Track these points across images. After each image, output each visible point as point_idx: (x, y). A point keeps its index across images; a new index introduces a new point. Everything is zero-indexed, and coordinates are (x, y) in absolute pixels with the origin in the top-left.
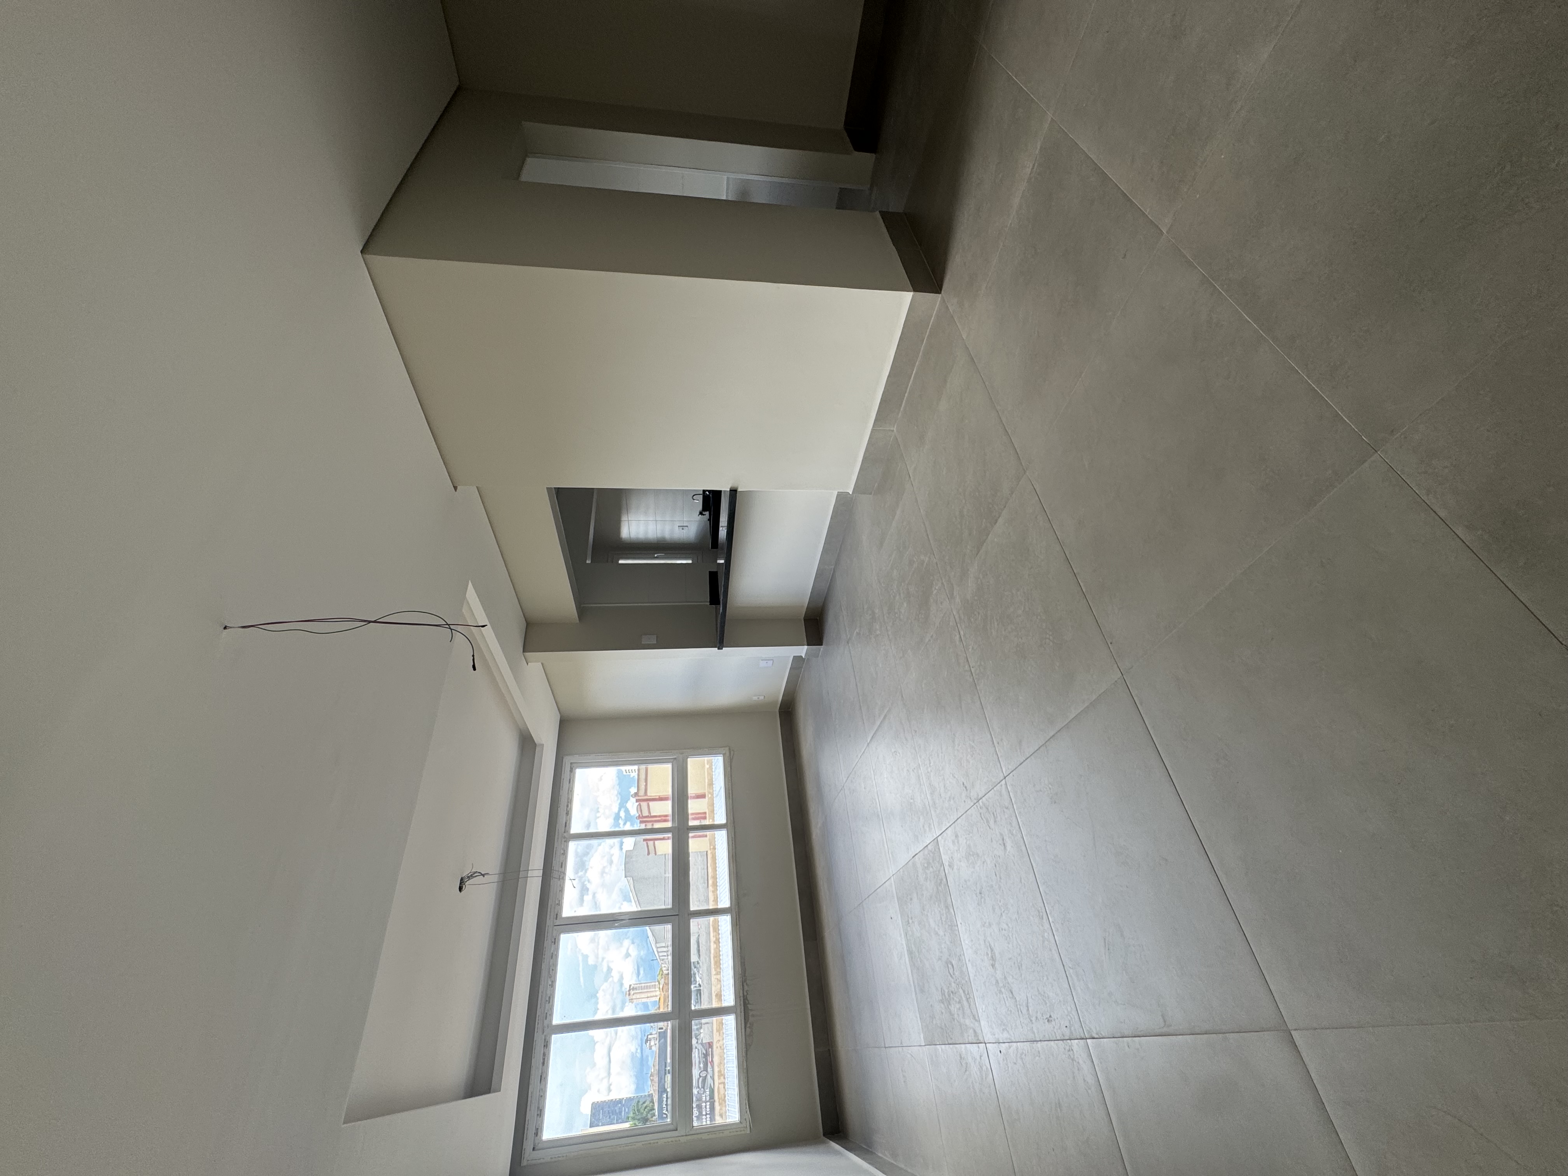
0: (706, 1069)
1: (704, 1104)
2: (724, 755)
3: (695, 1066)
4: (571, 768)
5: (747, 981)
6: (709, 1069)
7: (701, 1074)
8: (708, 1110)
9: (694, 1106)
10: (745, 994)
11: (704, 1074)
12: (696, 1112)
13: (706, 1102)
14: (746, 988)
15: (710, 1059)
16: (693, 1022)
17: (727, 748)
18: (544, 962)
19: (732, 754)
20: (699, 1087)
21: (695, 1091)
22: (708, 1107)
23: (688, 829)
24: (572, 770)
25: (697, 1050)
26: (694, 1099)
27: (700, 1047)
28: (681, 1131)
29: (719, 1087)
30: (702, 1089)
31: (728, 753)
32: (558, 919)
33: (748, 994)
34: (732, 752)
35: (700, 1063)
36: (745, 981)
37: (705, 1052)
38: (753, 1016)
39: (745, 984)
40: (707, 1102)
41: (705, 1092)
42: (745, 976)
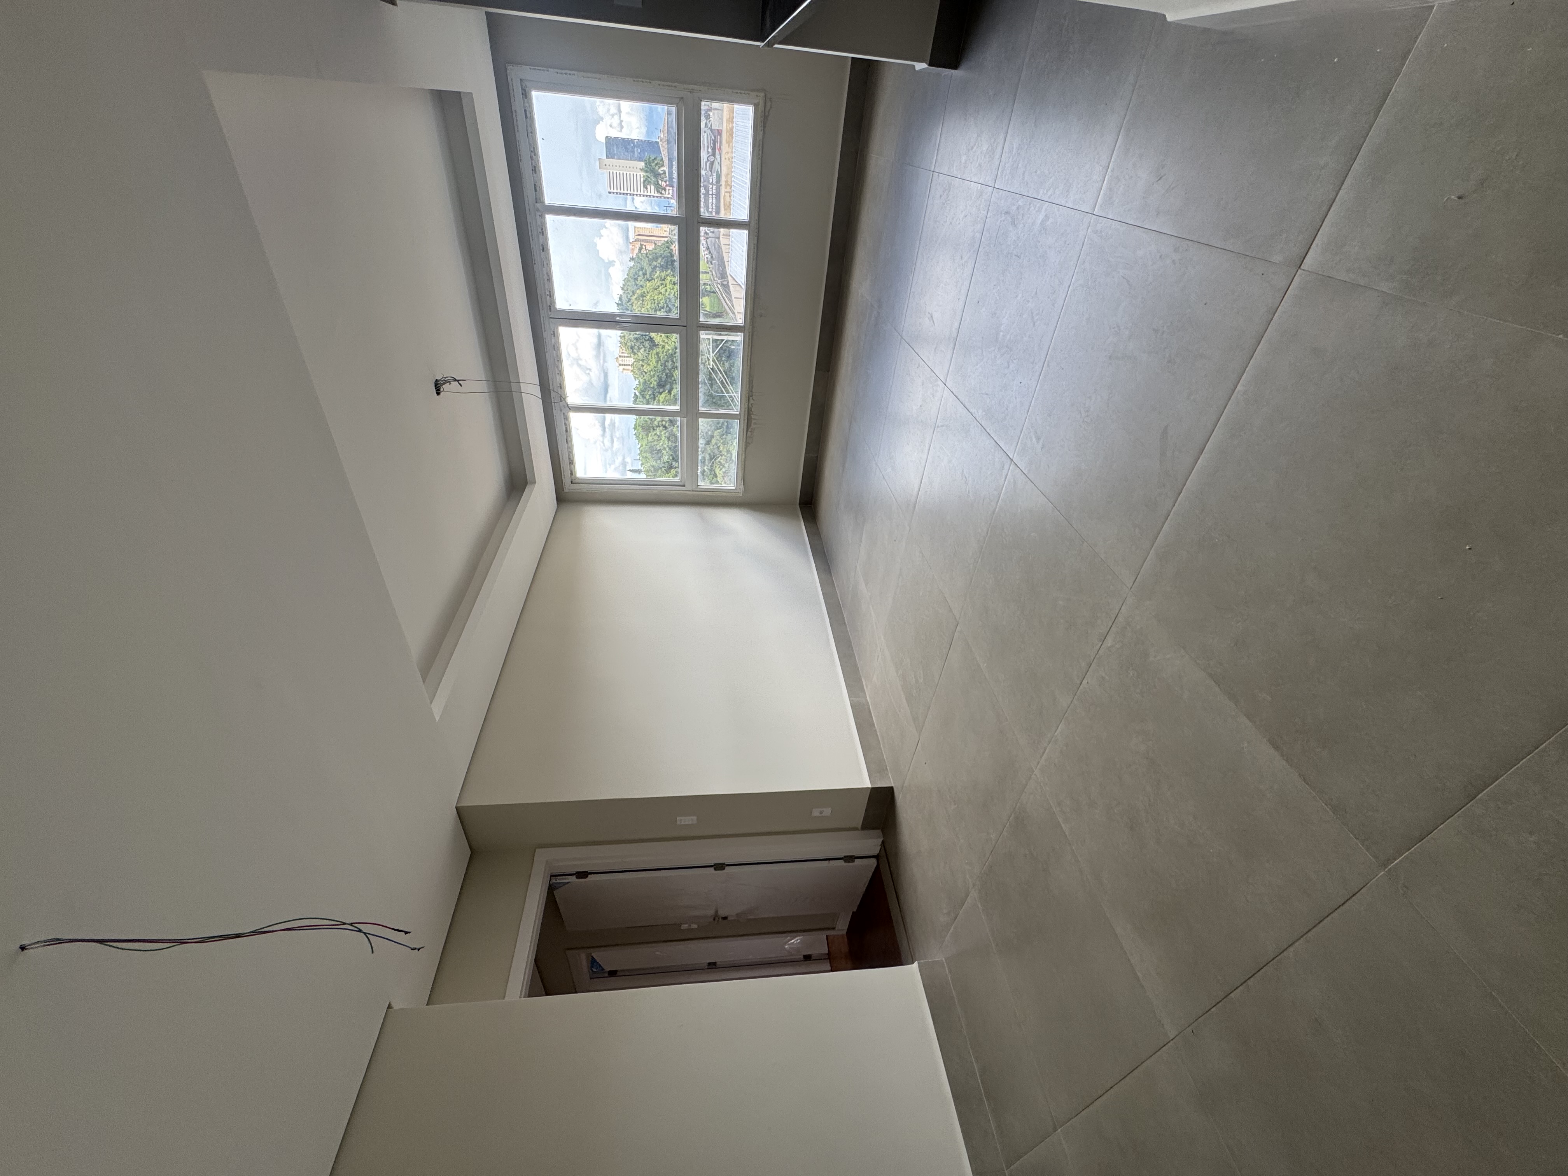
0: (714, 155)
1: (711, 186)
2: (756, 106)
3: (704, 149)
4: (522, 89)
5: (754, 396)
6: (717, 156)
7: (709, 159)
8: (714, 191)
9: (702, 185)
10: (750, 406)
11: (712, 158)
12: (703, 190)
13: (712, 184)
14: (751, 401)
15: (718, 146)
16: (703, 103)
17: (762, 94)
18: (547, 352)
19: (768, 108)
20: (706, 170)
21: (703, 172)
22: (714, 188)
23: (699, 222)
24: (526, 95)
25: (705, 134)
26: (702, 179)
27: (709, 132)
28: (688, 487)
29: (725, 195)
30: (710, 172)
31: (761, 104)
32: (552, 311)
33: (752, 407)
34: (769, 104)
35: (708, 147)
36: (752, 396)
37: (714, 139)
38: (755, 424)
39: (751, 398)
40: (714, 185)
41: (712, 175)
42: (751, 391)
